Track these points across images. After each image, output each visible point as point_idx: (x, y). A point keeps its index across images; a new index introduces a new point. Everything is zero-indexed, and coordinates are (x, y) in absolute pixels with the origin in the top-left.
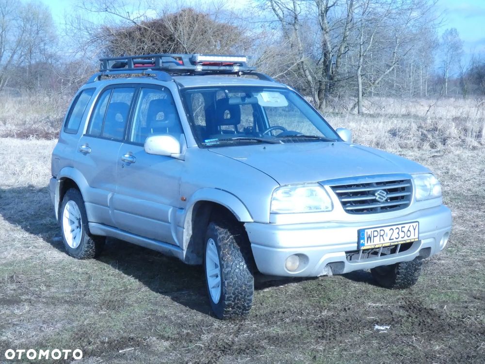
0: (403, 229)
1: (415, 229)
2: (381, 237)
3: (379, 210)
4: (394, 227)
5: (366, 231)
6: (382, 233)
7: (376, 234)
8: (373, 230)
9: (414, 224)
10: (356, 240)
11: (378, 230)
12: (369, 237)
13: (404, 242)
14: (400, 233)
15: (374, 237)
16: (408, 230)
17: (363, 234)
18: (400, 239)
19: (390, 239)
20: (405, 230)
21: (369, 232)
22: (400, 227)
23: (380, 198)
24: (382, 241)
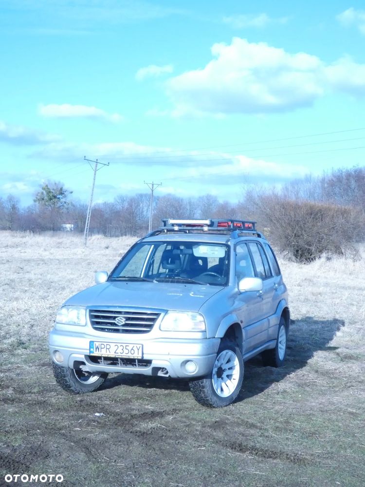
0: (127, 347)
1: (138, 350)
2: (108, 350)
3: (121, 331)
4: (119, 345)
5: (95, 343)
6: (108, 347)
7: (103, 346)
8: (100, 343)
9: (138, 346)
10: (88, 348)
11: (105, 344)
12: (97, 348)
13: (128, 357)
14: (124, 349)
15: (101, 348)
16: (132, 349)
17: (93, 345)
18: (124, 354)
19: (115, 353)
20: (130, 348)
21: (97, 344)
22: (124, 345)
23: (117, 322)
24: (108, 353)
